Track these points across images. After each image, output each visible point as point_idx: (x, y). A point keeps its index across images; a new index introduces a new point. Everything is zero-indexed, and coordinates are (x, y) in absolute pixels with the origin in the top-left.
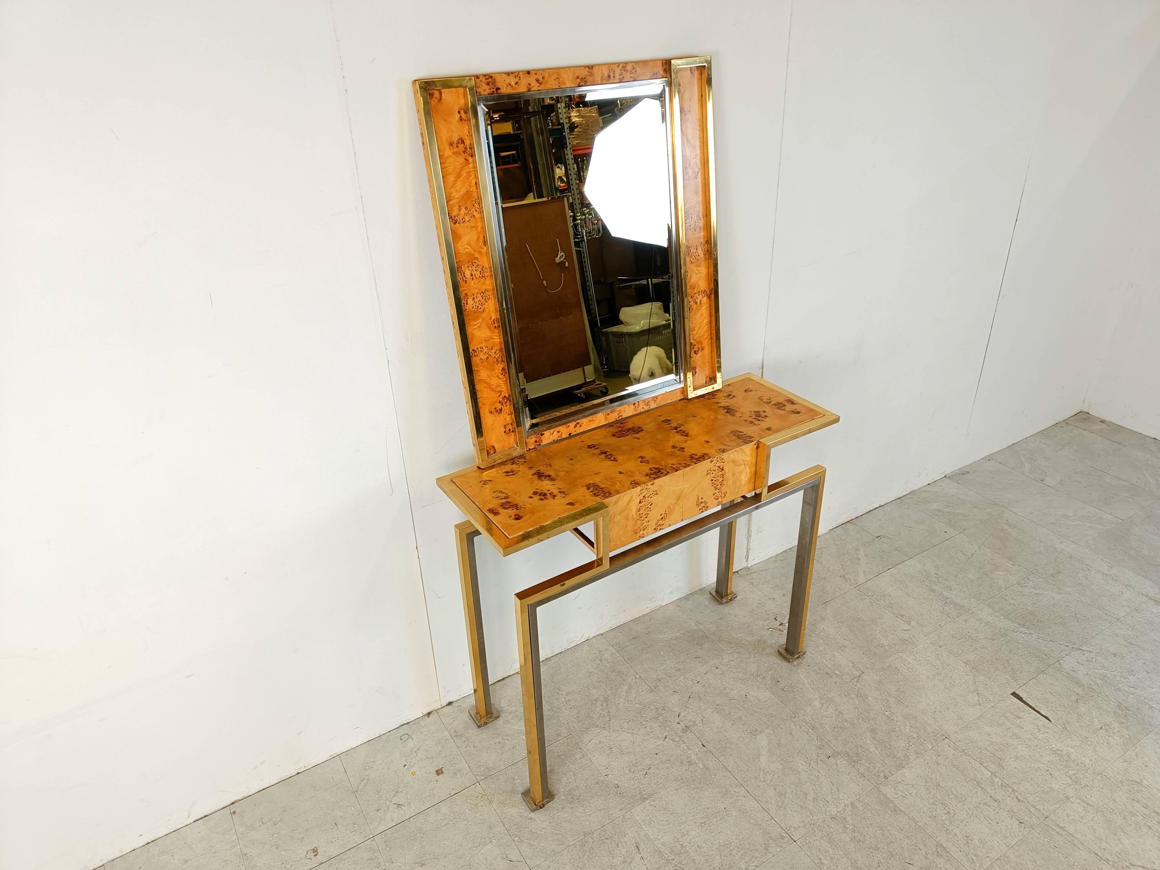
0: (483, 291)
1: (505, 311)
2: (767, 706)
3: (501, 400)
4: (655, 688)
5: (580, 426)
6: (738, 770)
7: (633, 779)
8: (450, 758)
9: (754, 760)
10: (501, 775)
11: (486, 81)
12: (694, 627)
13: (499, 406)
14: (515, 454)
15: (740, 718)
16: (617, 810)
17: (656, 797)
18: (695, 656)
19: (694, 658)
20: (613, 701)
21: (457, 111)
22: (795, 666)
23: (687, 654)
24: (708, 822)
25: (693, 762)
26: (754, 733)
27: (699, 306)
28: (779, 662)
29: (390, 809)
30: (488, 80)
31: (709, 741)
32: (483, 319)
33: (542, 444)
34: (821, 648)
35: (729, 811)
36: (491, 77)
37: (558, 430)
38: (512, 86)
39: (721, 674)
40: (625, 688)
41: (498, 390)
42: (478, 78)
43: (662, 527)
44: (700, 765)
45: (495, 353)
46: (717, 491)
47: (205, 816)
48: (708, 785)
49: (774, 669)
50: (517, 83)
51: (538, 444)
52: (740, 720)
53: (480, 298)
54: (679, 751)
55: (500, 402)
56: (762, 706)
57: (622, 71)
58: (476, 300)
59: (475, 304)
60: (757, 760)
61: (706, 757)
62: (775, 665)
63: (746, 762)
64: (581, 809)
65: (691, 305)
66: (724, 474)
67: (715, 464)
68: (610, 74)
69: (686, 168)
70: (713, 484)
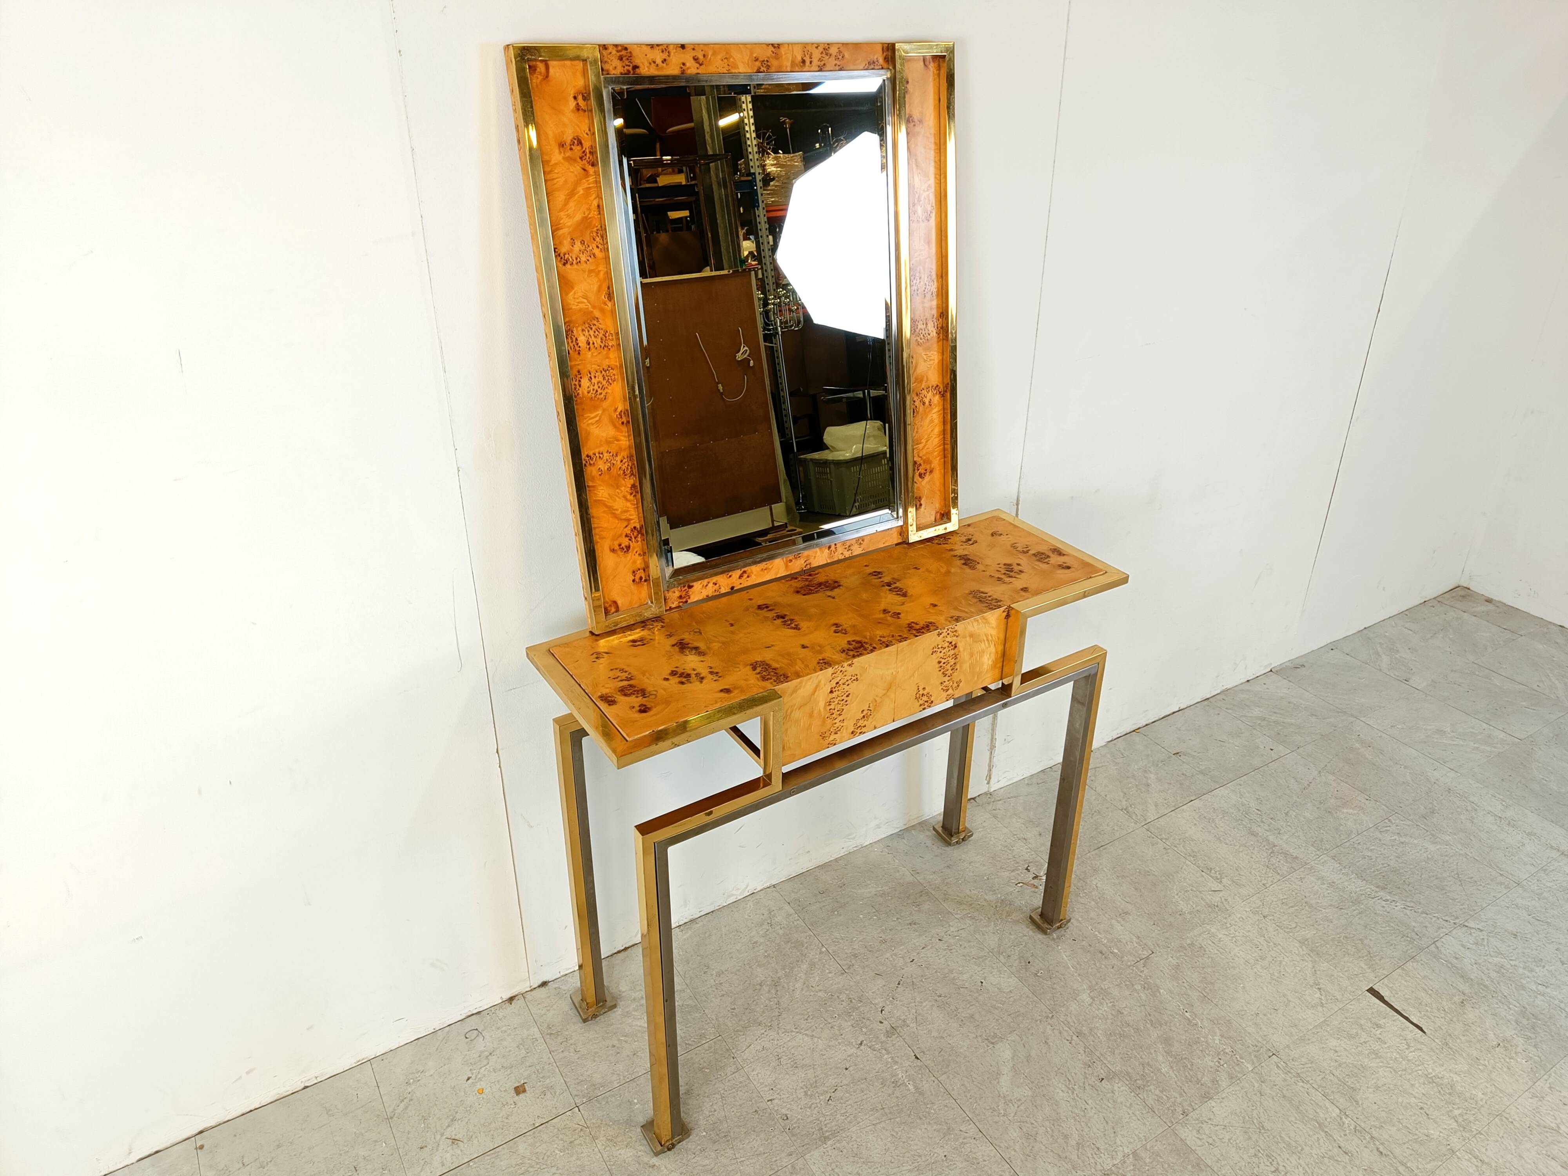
0: (606, 368)
1: (638, 399)
2: (1012, 999)
3: (629, 532)
4: (849, 968)
5: (748, 577)
6: (966, 1096)
7: (810, 1107)
8: (538, 1067)
9: (990, 1082)
10: (613, 1096)
11: (618, 54)
12: (909, 878)
13: (625, 542)
14: (648, 614)
15: (972, 1016)
16: (784, 1155)
17: (844, 1135)
18: (908, 922)
19: (908, 924)
20: (786, 985)
21: (572, 96)
22: (1054, 939)
23: (898, 918)
25: (900, 1082)
26: (992, 1040)
27: (927, 407)
28: (1031, 933)
29: (441, 1147)
30: (621, 53)
31: (925, 1050)
32: (604, 410)
33: (689, 601)
34: (1093, 914)
35: (952, 1161)
36: (626, 49)
37: (714, 581)
38: (657, 65)
39: (945, 950)
40: (805, 966)
41: (624, 517)
42: (606, 49)
43: (863, 730)
44: (911, 1087)
45: (621, 461)
46: (947, 678)
47: (157, 1152)
48: (920, 1119)
49: (1024, 944)
50: (665, 60)
51: (684, 600)
52: (972, 1020)
53: (601, 379)
54: (879, 1065)
55: (626, 536)
56: (1004, 999)
57: (823, 55)
58: (593, 380)
59: (592, 388)
60: (996, 1083)
61: (920, 1076)
62: (1025, 938)
63: (979, 1085)
64: (730, 1153)
65: (916, 406)
66: (957, 653)
67: (945, 638)
68: (805, 58)
69: (914, 204)
70: (941, 669)
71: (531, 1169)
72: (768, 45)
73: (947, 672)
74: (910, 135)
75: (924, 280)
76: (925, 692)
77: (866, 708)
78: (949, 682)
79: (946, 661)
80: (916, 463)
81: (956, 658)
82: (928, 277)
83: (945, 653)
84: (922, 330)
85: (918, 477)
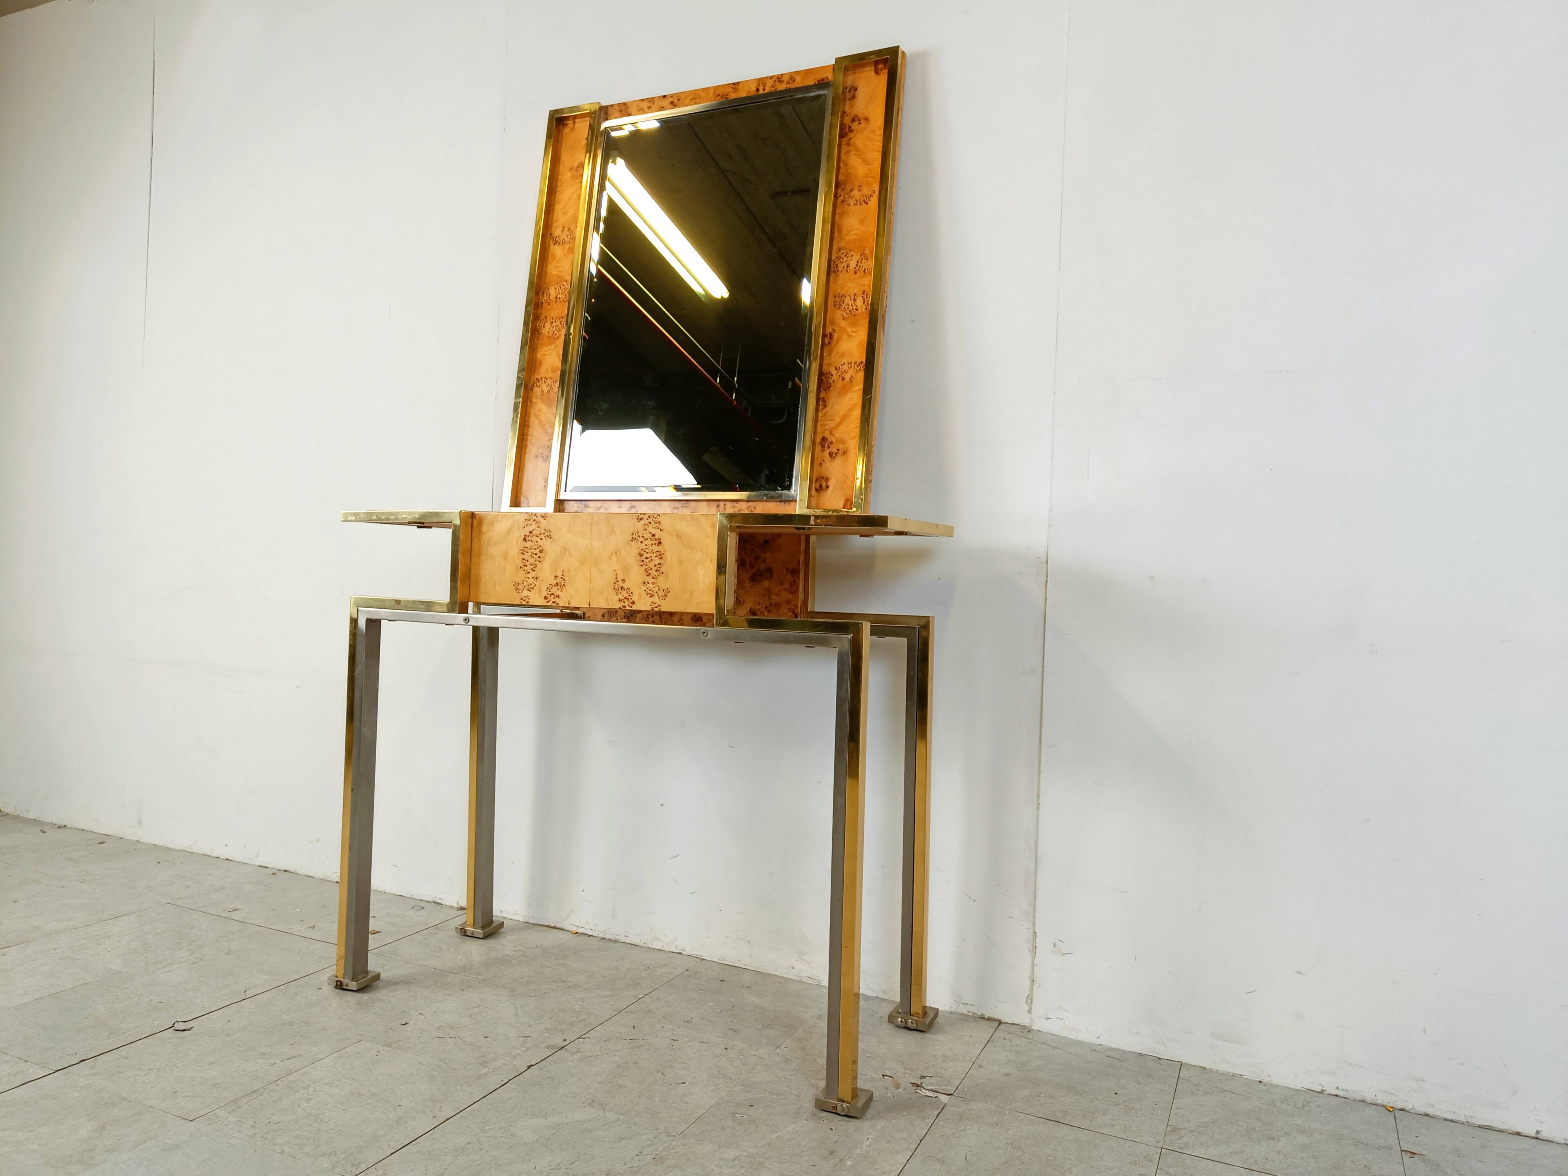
0: (564, 316)
2: (674, 1105)
7: (424, 1032)
11: (619, 109)
16: (359, 1032)
17: (398, 1052)
18: (734, 1028)
19: (729, 1028)
20: (573, 991)
23: (732, 1021)
24: (364, 1097)
25: (488, 1065)
27: (848, 384)
30: (621, 108)
31: (545, 1070)
32: (556, 347)
35: (394, 1111)
36: (625, 104)
38: (644, 111)
40: (608, 993)
41: (550, 432)
46: (651, 580)
48: (444, 1084)
49: (782, 1097)
50: (650, 107)
53: (559, 323)
54: (503, 1051)
55: (548, 448)
56: (670, 1101)
57: (777, 83)
58: (554, 324)
59: (551, 329)
60: (530, 1117)
61: (504, 1073)
62: (794, 1097)
63: (518, 1107)
64: (351, 1011)
65: (834, 381)
66: (662, 552)
67: (646, 526)
68: (759, 88)
69: (852, 190)
70: (642, 563)
71: (296, 953)
72: (729, 84)
73: (650, 572)
74: (854, 133)
75: (856, 257)
76: (625, 586)
77: (560, 575)
78: (654, 586)
79: (648, 556)
80: (827, 440)
81: (662, 558)
82: (861, 255)
83: (646, 545)
84: (848, 305)
85: (828, 455)
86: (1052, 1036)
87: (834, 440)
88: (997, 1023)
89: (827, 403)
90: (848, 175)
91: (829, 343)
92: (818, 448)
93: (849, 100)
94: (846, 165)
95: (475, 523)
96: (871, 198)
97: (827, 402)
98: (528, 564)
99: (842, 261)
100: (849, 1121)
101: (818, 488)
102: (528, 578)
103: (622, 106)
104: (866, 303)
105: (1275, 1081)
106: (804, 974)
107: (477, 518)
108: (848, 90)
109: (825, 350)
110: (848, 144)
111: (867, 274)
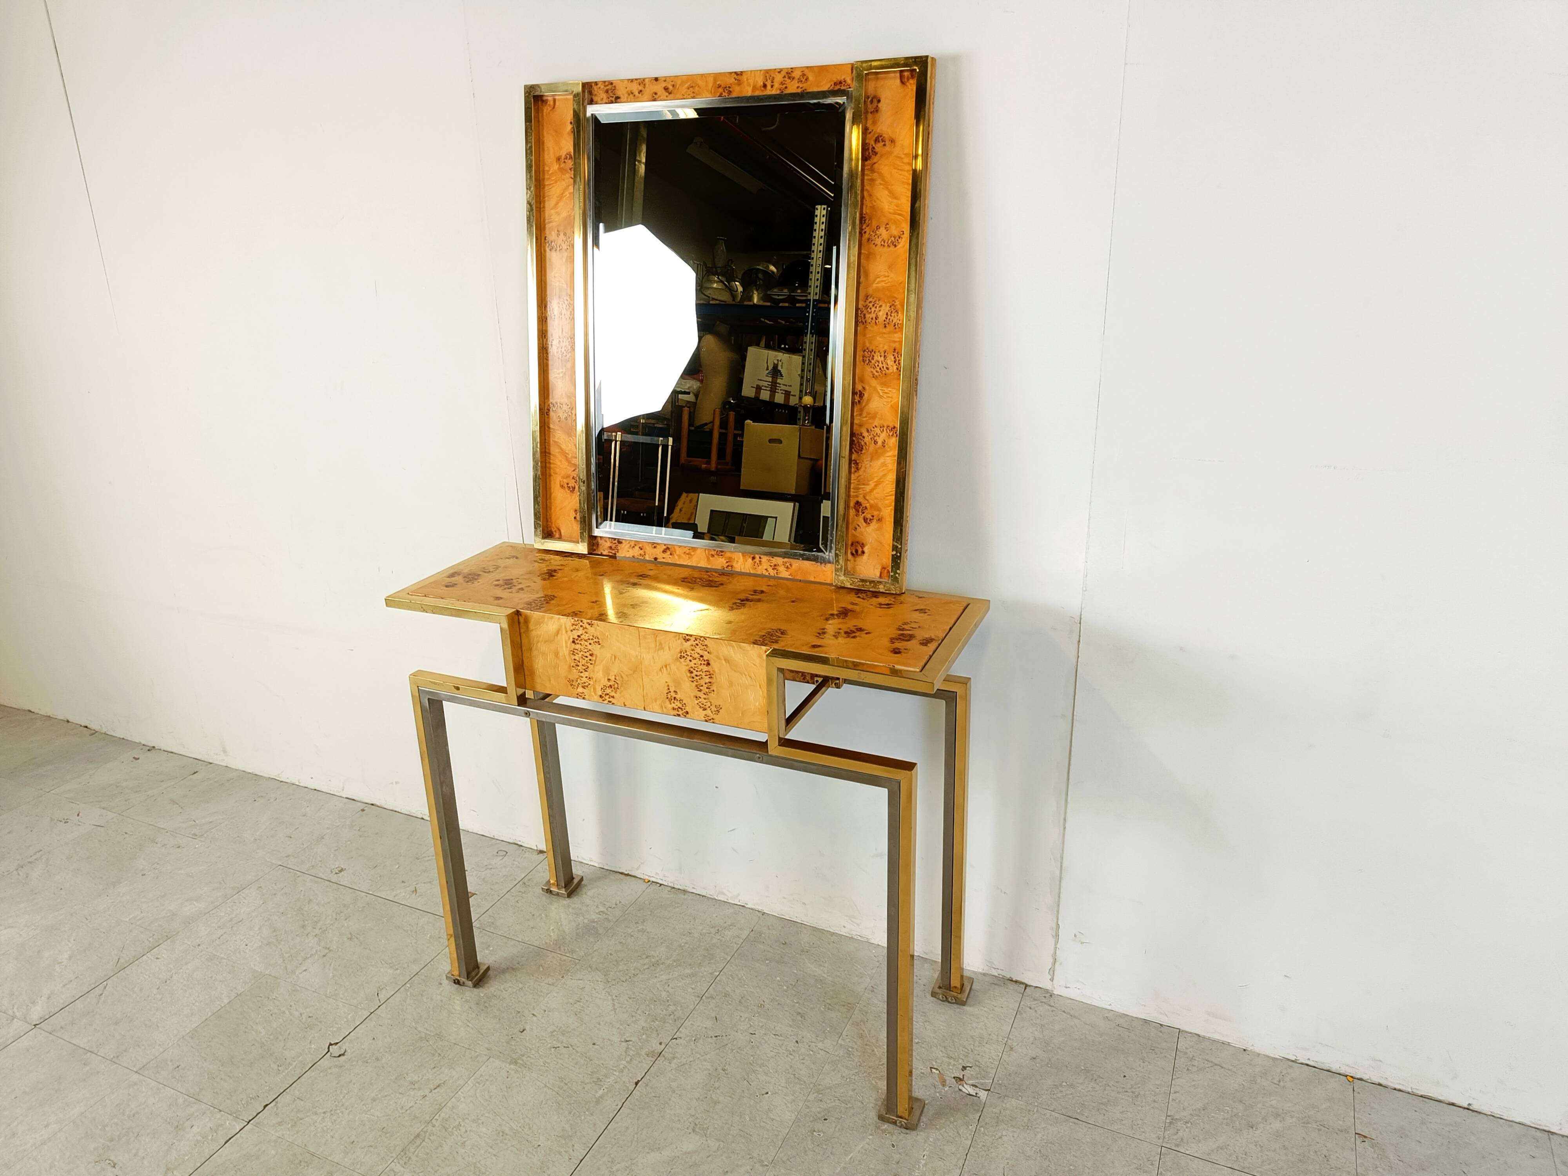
2: (762, 1124)
3: (575, 476)
4: (708, 997)
5: (671, 555)
6: (616, 1134)
7: (540, 1040)
8: (492, 893)
9: (644, 1147)
10: (489, 936)
11: (606, 90)
13: (572, 483)
15: (717, 1102)
16: (487, 1046)
17: (524, 1072)
18: (800, 1011)
19: (797, 1012)
20: (658, 970)
23: (798, 1003)
24: (508, 1137)
25: (602, 1084)
26: (698, 1129)
30: (607, 88)
31: (650, 1085)
33: (618, 555)
35: (536, 1152)
36: (612, 84)
38: (634, 95)
39: (787, 1050)
40: (688, 971)
41: (573, 463)
42: (596, 85)
43: (613, 700)
44: (601, 1092)
46: (702, 695)
48: (570, 1113)
49: (849, 1105)
50: (641, 91)
51: (613, 552)
52: (712, 1104)
54: (611, 1063)
55: (573, 478)
56: (758, 1118)
57: (786, 79)
59: (560, 349)
60: (647, 1151)
61: (617, 1093)
62: (859, 1104)
63: (635, 1139)
64: (474, 1015)
65: (866, 443)
66: (711, 672)
67: (693, 648)
68: (766, 83)
69: (878, 228)
70: (693, 680)
71: (409, 932)
72: (731, 73)
73: (701, 688)
74: (878, 155)
75: (885, 308)
76: (678, 697)
77: (613, 678)
78: (706, 701)
79: (698, 673)
80: (861, 505)
81: (711, 677)
82: (891, 307)
83: (695, 664)
84: (879, 362)
85: (863, 521)
86: (1070, 1001)
87: (868, 505)
88: (1024, 986)
89: (860, 466)
90: (873, 207)
91: (859, 402)
92: (852, 512)
93: (871, 113)
94: (870, 195)
95: (522, 620)
96: (900, 241)
97: (860, 464)
98: (580, 664)
99: (870, 311)
100: (907, 1134)
101: (854, 552)
102: (582, 677)
103: (607, 86)
104: (897, 362)
105: (1257, 1050)
106: (854, 933)
107: (523, 616)
108: (870, 99)
109: (855, 410)
110: (872, 170)
111: (897, 330)
